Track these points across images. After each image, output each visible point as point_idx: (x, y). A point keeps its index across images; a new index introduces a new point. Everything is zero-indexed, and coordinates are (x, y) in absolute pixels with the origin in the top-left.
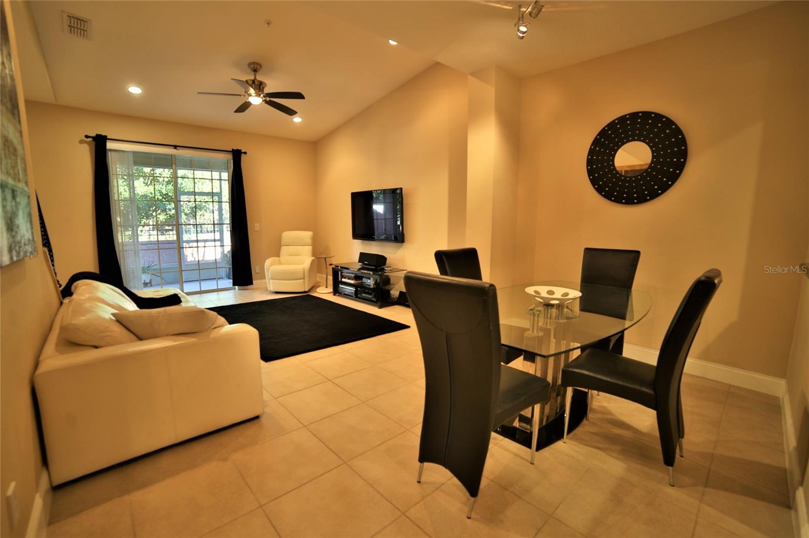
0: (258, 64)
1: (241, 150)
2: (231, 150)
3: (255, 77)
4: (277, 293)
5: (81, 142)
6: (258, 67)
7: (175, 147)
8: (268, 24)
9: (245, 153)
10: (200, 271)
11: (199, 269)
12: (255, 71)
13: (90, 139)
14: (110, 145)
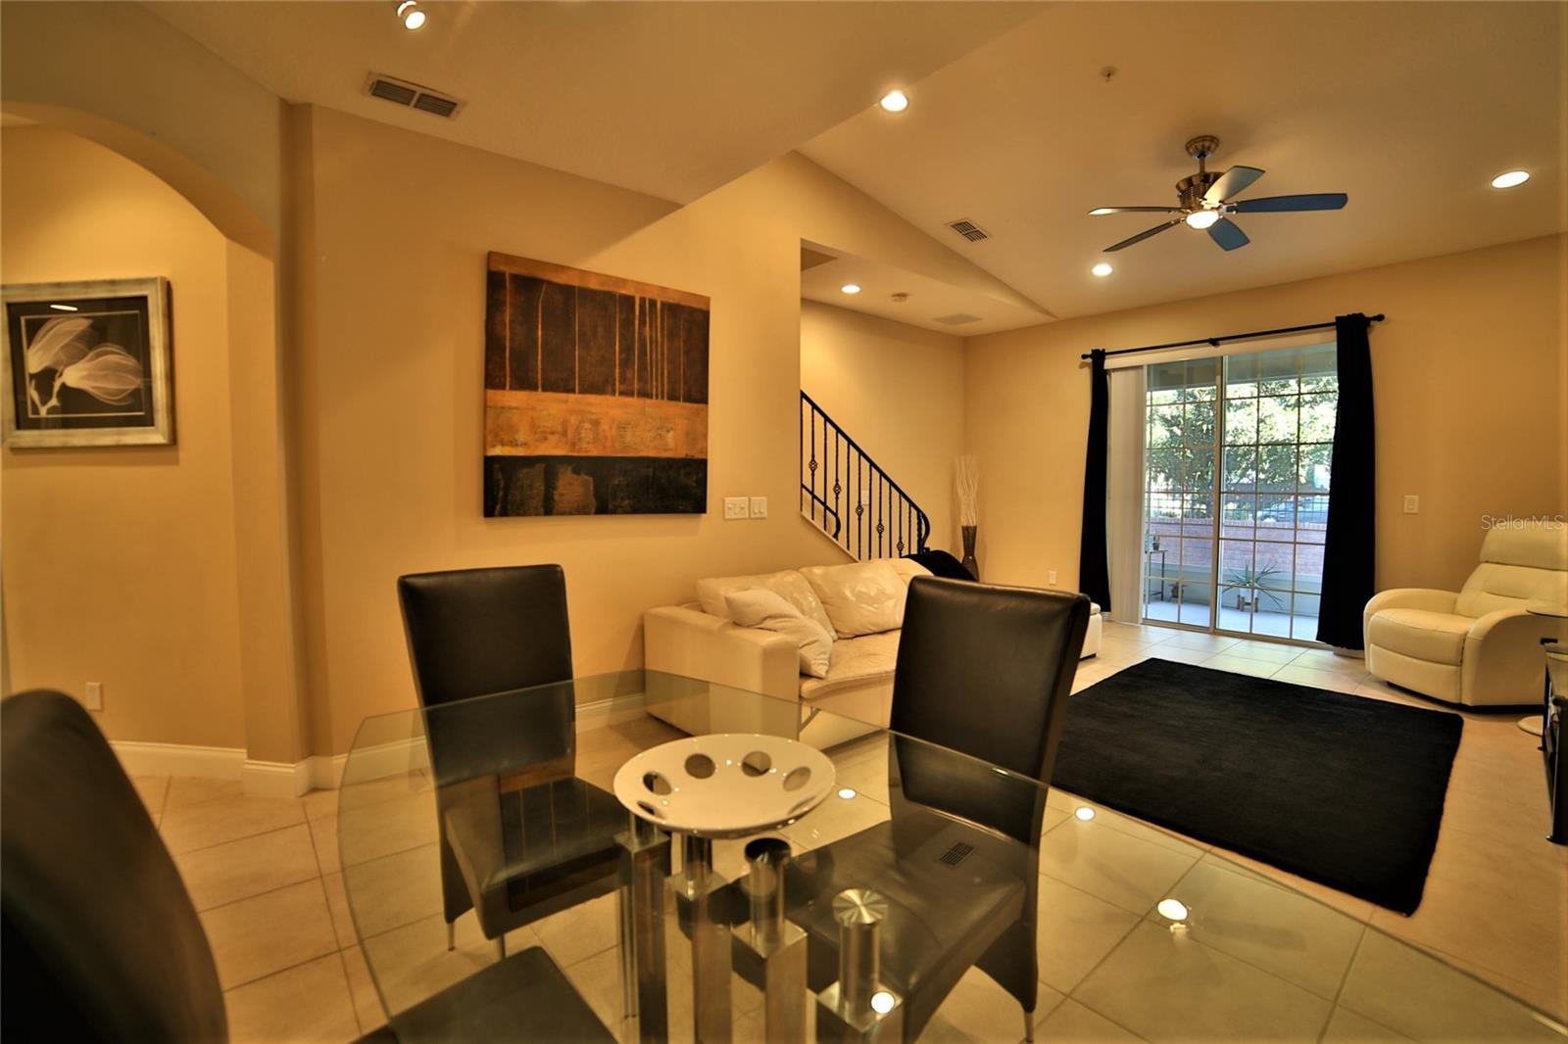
0: (1203, 138)
1: (1361, 315)
2: (1334, 320)
3: (1202, 167)
4: (1391, 686)
5: (1082, 366)
6: (1207, 144)
7: (1214, 342)
8: (1109, 75)
9: (1380, 318)
10: (1296, 595)
11: (1293, 592)
12: (1202, 155)
13: (1089, 360)
14: (1110, 363)
